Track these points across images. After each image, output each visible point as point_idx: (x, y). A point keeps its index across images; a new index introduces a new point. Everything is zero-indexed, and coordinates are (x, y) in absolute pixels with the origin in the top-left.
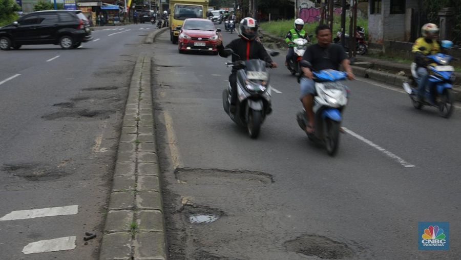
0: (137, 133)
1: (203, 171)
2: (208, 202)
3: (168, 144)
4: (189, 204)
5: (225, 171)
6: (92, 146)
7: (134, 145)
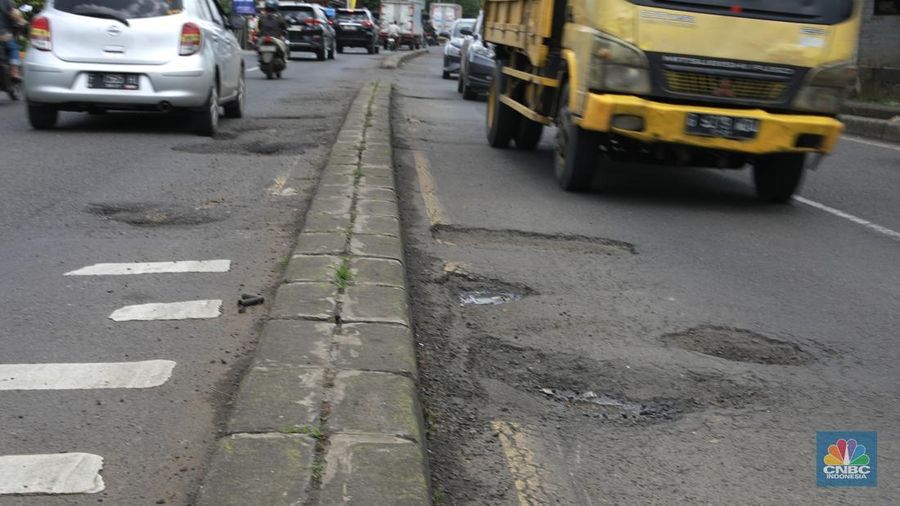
0: (359, 165)
1: (489, 233)
2: (500, 273)
3: (419, 192)
4: (460, 272)
5: (535, 235)
6: (267, 186)
7: (352, 179)
